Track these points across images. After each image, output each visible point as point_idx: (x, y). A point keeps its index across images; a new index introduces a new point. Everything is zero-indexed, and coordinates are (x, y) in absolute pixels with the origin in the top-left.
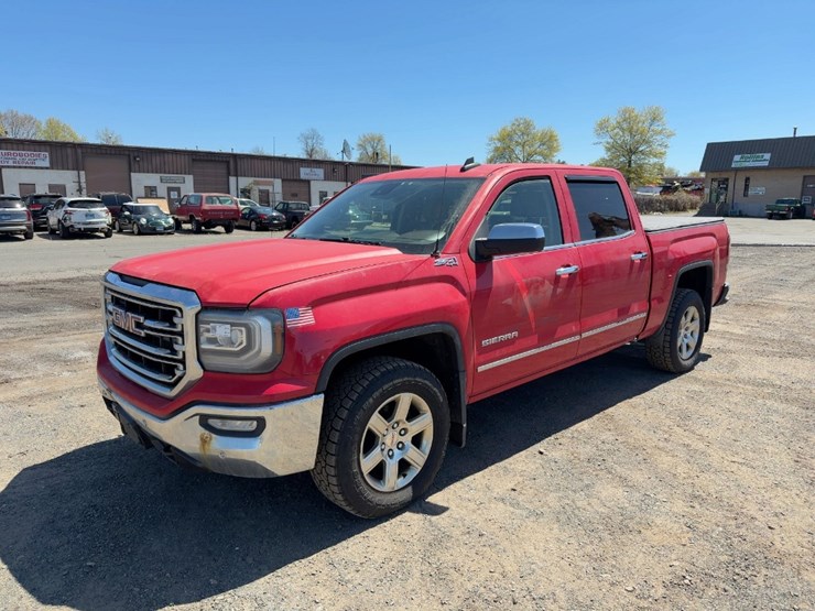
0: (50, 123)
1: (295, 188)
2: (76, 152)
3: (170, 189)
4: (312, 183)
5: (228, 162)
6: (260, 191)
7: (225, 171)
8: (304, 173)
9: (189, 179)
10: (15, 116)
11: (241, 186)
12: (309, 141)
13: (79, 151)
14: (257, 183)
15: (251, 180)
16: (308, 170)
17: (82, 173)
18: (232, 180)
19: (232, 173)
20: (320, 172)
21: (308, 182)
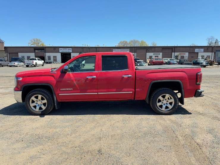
0: (141, 41)
1: (193, 55)
2: (135, 49)
3: (155, 57)
4: (199, 53)
5: (172, 49)
6: (181, 56)
7: (171, 51)
8: (196, 50)
9: (161, 54)
10: (135, 41)
11: (175, 55)
12: (210, 40)
13: (136, 48)
14: (180, 54)
15: (178, 53)
16: (198, 49)
17: (136, 53)
18: (173, 53)
19: (173, 51)
20: (202, 50)
21: (198, 53)
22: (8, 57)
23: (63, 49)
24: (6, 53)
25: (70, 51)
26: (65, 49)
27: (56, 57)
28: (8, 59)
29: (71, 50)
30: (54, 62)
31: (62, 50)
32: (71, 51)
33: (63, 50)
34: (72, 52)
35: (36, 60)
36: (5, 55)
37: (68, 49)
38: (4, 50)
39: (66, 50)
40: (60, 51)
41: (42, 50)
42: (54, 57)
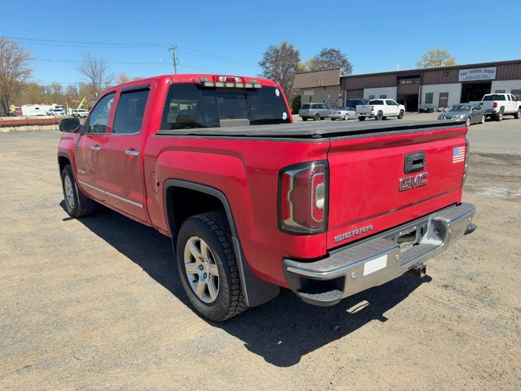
22: (343, 100)
23: (470, 72)
24: (342, 91)
25: (490, 75)
26: (474, 72)
27: (446, 95)
28: (343, 104)
29: (493, 72)
30: (440, 109)
31: (465, 76)
32: (493, 76)
33: (469, 75)
34: (496, 80)
35: (383, 104)
36: (340, 95)
37: (485, 71)
38: (339, 83)
39: (479, 74)
40: (461, 78)
41: (415, 79)
42: (442, 95)
